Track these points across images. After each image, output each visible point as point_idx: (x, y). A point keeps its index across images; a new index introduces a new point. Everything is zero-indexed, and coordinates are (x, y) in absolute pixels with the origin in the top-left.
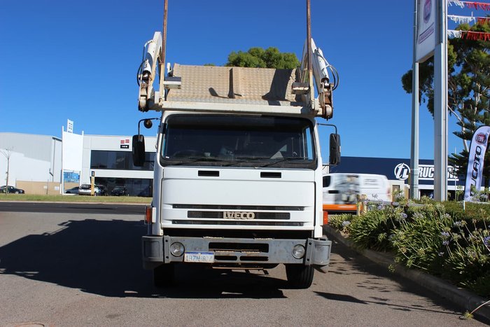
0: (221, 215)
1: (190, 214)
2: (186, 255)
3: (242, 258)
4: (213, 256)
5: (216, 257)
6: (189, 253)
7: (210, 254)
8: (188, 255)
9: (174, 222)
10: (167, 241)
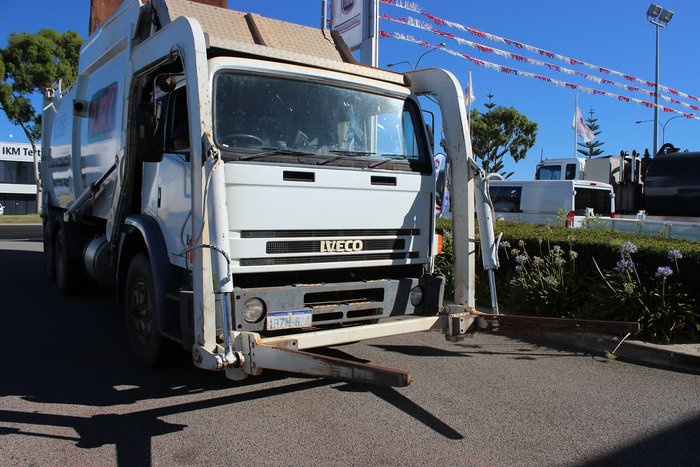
0: (316, 246)
1: (271, 248)
2: (269, 318)
3: (351, 314)
4: (310, 315)
5: (316, 318)
6: (273, 314)
7: (306, 312)
8: (272, 318)
9: (244, 262)
10: (238, 297)
